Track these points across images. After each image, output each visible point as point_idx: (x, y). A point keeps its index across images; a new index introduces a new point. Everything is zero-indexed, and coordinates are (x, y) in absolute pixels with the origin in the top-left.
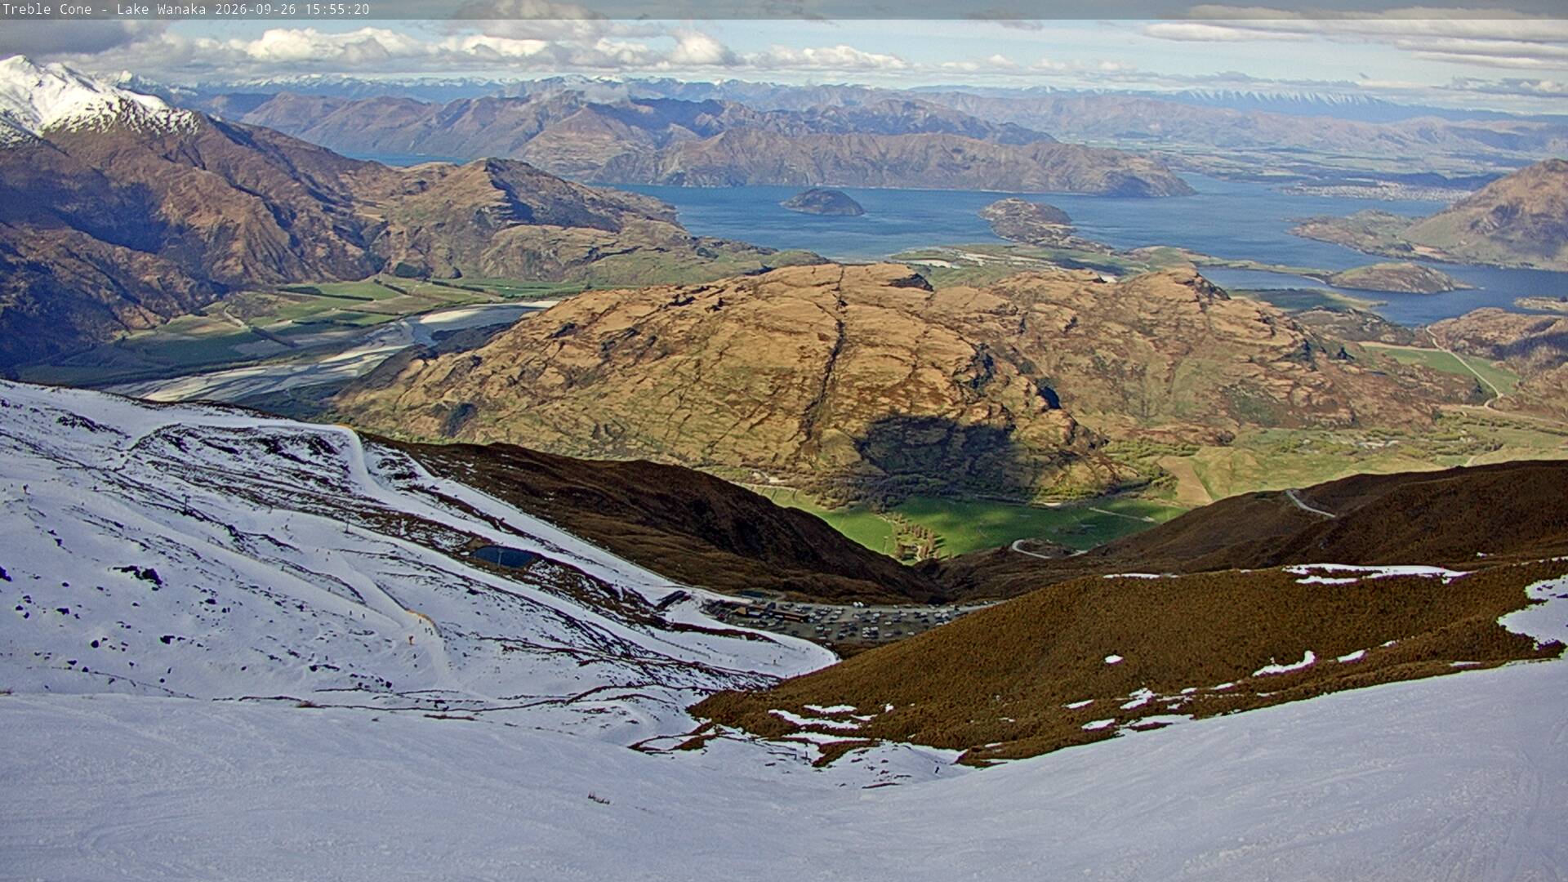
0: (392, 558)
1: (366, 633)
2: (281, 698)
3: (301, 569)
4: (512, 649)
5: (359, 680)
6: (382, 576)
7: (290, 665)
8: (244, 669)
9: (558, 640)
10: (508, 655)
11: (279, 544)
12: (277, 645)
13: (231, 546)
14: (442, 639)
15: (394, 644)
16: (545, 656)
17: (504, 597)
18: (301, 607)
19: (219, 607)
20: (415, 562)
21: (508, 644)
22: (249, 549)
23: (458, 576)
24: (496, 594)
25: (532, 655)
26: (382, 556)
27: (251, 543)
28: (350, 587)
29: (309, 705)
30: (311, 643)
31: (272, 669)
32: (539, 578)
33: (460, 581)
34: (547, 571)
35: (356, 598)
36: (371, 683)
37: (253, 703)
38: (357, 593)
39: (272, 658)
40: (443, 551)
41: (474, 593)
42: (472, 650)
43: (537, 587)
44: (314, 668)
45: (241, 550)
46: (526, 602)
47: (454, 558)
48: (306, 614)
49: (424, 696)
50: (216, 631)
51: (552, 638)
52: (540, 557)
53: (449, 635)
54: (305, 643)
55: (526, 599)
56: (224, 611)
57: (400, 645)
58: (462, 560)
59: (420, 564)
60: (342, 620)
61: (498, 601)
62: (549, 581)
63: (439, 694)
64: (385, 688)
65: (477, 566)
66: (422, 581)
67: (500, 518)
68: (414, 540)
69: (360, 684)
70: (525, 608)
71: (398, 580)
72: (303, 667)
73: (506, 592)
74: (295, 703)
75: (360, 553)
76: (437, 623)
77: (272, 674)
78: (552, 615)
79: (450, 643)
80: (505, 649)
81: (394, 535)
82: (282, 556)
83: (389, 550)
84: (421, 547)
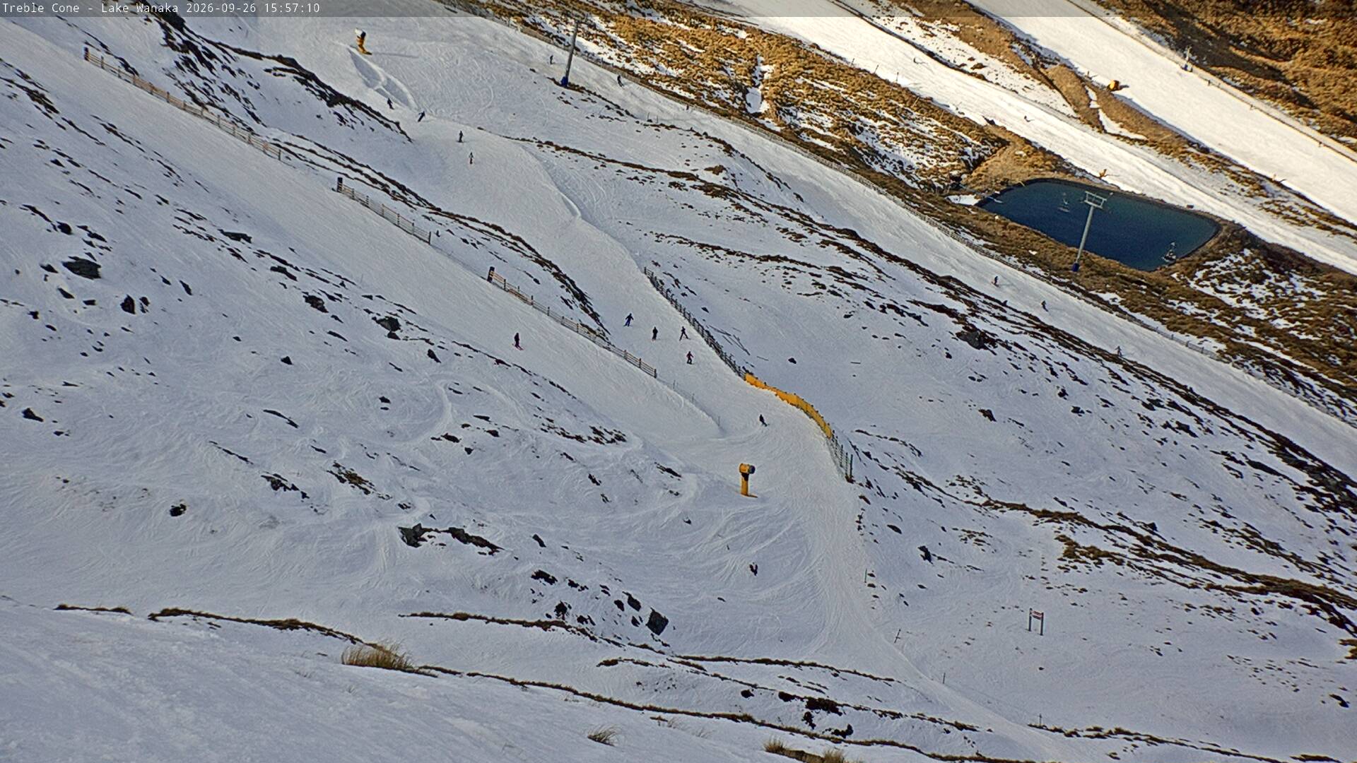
0: (709, 189)
1: (598, 435)
2: (293, 625)
3: (402, 193)
4: (1096, 555)
5: (559, 593)
6: (672, 250)
7: (338, 514)
8: (176, 512)
9: (1273, 548)
10: (1083, 573)
11: (335, 99)
12: (299, 441)
13: (167, 85)
14: (856, 490)
15: (689, 486)
16: (1214, 598)
17: (1085, 366)
18: (392, 325)
19: (109, 291)
20: (786, 212)
21: (1085, 538)
22: (230, 102)
23: (933, 278)
24: (1059, 354)
25: (1168, 588)
26: (679, 178)
27: (237, 83)
28: (559, 275)
29: (385, 661)
30: (411, 449)
31: (273, 522)
32: (1228, 311)
33: (937, 295)
34: (1259, 291)
35: (577, 314)
36: (600, 611)
37: (199, 632)
38: (581, 296)
39: (277, 484)
40: (890, 185)
41: (981, 340)
42: (953, 539)
43: (1212, 344)
44: (413, 536)
45: (201, 102)
46: (1165, 394)
47: (922, 211)
48: (408, 350)
49: (772, 679)
50: (93, 372)
51: (1253, 538)
52: (1242, 238)
53: (876, 475)
54: (396, 446)
55: (1164, 381)
56: (128, 305)
57: (713, 490)
58: (954, 221)
59: (805, 220)
60: (524, 385)
61: (1065, 380)
62: (1265, 330)
63: (824, 678)
64: (644, 633)
65: (1002, 248)
66: (803, 281)
67: (1105, 81)
68: (793, 136)
69: (561, 609)
70: (1160, 415)
71: (724, 268)
72: (378, 526)
73: (1094, 352)
74: (339, 648)
75: (604, 160)
76: (844, 427)
77: (273, 538)
78: (1262, 453)
79: (877, 504)
80: (1072, 551)
81: (724, 111)
82: (340, 139)
83: (702, 159)
84: (813, 164)
